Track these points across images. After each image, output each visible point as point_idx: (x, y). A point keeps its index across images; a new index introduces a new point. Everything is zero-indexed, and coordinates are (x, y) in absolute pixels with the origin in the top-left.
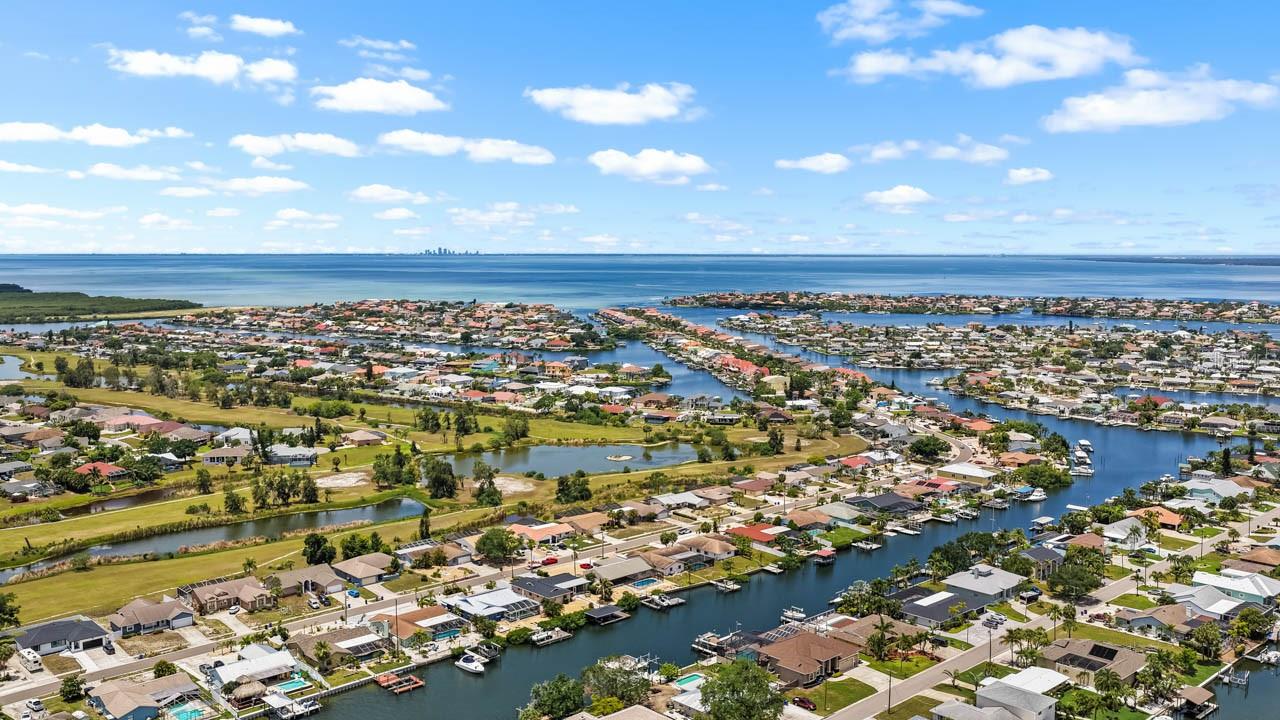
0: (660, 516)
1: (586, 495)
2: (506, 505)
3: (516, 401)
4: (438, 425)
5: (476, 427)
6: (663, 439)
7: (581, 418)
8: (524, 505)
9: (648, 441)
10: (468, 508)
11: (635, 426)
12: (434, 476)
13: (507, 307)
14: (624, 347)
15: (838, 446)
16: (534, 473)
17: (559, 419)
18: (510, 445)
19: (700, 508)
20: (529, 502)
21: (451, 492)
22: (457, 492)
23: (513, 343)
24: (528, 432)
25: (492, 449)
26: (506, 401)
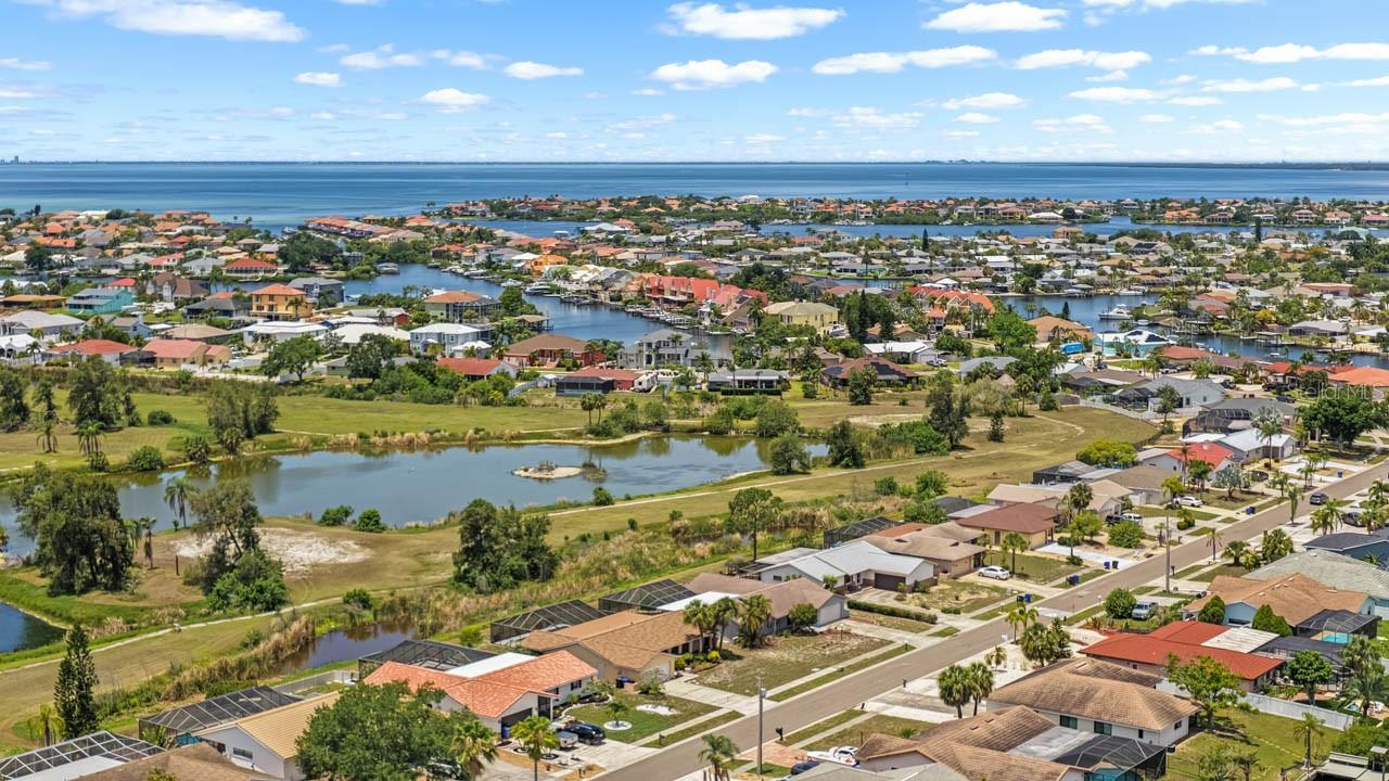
0: (822, 617)
1: (540, 567)
2: (305, 603)
3: (210, 360)
4: (22, 411)
5: (129, 411)
6: (632, 428)
7: (393, 388)
8: (365, 602)
9: (599, 432)
10: (185, 620)
11: (537, 402)
12: (59, 525)
13: (109, 217)
14: (392, 273)
15: (1081, 430)
16: (347, 514)
17: (336, 393)
18: (232, 449)
19: (915, 588)
20: (379, 592)
21: (115, 572)
22: (133, 571)
23: (147, 267)
24: (275, 425)
25: (185, 462)
26: (185, 360)
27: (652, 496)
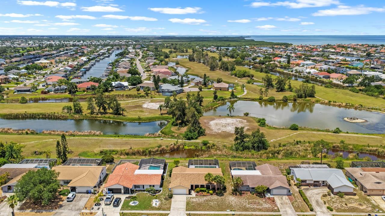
3: (342, 79)
18: (295, 100)
24: (315, 95)
25: (281, 101)
26: (335, 78)
27: (357, 134)
